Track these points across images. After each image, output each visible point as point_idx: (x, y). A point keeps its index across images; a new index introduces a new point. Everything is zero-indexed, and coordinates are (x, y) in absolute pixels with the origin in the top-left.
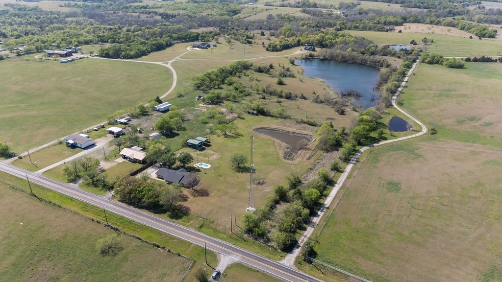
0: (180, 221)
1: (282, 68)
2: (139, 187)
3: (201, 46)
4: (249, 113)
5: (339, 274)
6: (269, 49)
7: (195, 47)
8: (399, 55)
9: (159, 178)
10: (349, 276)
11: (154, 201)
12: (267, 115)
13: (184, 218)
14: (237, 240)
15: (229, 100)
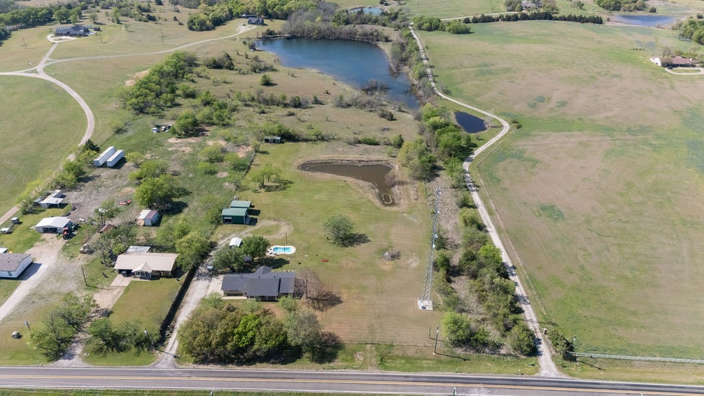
0: (337, 363)
1: (244, 57)
2: (235, 327)
3: (72, 32)
4: (267, 141)
5: (618, 362)
6: (194, 27)
7: (62, 35)
8: (383, 22)
9: (229, 295)
10: (632, 360)
11: (277, 343)
12: (298, 141)
13: (341, 355)
14: (452, 362)
15: (213, 124)
